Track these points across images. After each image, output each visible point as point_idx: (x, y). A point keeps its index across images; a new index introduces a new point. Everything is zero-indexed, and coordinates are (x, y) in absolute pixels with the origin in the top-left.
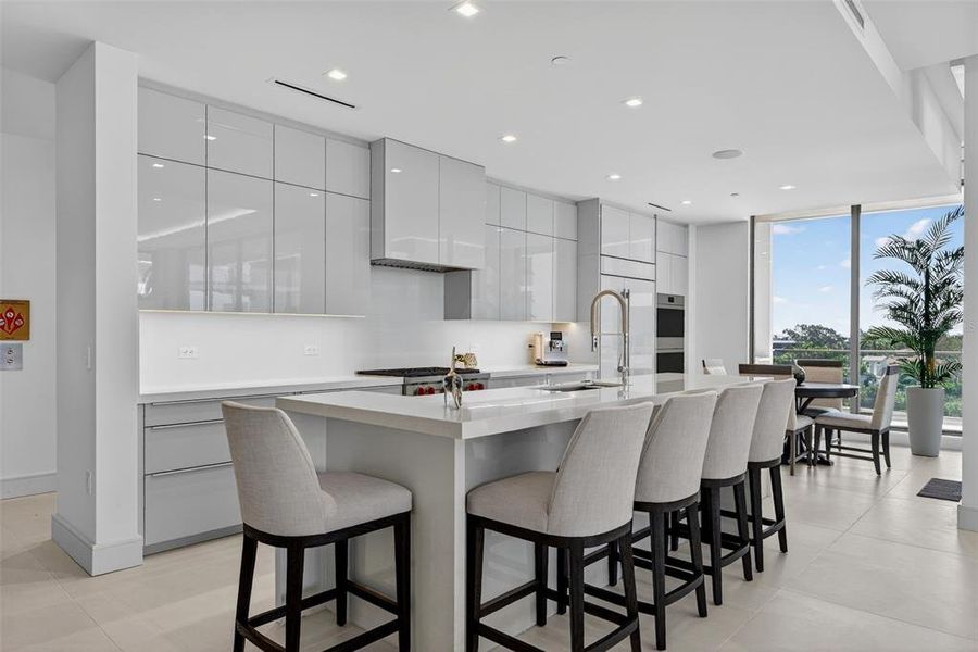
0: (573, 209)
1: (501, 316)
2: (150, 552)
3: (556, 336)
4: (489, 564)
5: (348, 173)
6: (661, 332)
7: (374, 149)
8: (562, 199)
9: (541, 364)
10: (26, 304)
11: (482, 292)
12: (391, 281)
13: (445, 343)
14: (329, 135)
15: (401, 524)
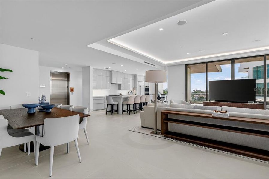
0: (133, 76)
1: (124, 89)
2: (94, 111)
3: (131, 91)
4: (124, 108)
5: (108, 74)
6: (145, 91)
7: (111, 72)
8: (132, 75)
9: (129, 95)
10: (73, 88)
11: (122, 86)
12: (112, 85)
13: (119, 92)
14: (106, 71)
15: (118, 104)
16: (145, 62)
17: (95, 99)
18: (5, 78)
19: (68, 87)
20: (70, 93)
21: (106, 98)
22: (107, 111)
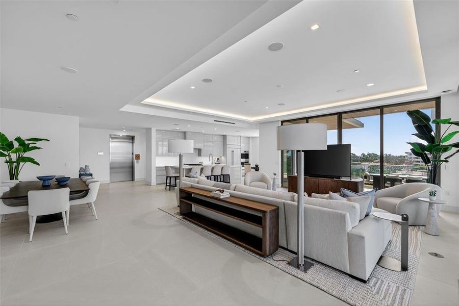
1: (207, 156)
3: (218, 159)
6: (242, 158)
7: (184, 133)
8: (220, 135)
10: (139, 155)
11: (203, 151)
16: (215, 121)
17: (159, 169)
18: (39, 148)
19: (133, 154)
20: (135, 161)
21: (164, 169)
22: (166, 185)
